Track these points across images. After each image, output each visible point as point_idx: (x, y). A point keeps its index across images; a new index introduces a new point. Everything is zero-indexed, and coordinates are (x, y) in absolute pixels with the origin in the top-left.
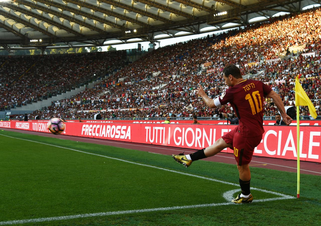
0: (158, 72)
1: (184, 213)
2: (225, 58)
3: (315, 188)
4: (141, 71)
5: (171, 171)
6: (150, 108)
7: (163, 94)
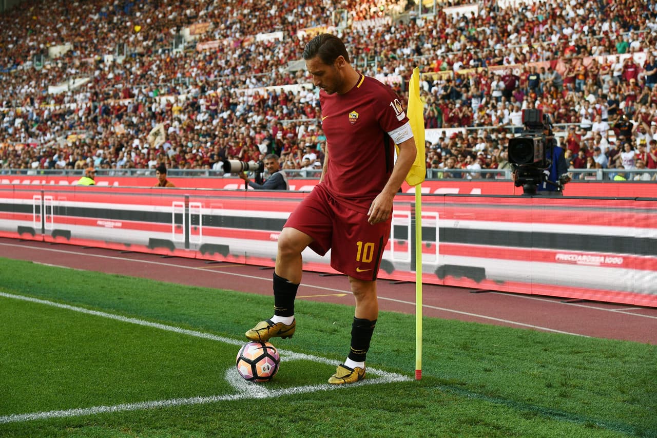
0: (64, 44)
1: (120, 424)
2: (246, 11)
3: (464, 353)
4: (17, 41)
5: (91, 312)
6: (42, 144)
7: (78, 105)
